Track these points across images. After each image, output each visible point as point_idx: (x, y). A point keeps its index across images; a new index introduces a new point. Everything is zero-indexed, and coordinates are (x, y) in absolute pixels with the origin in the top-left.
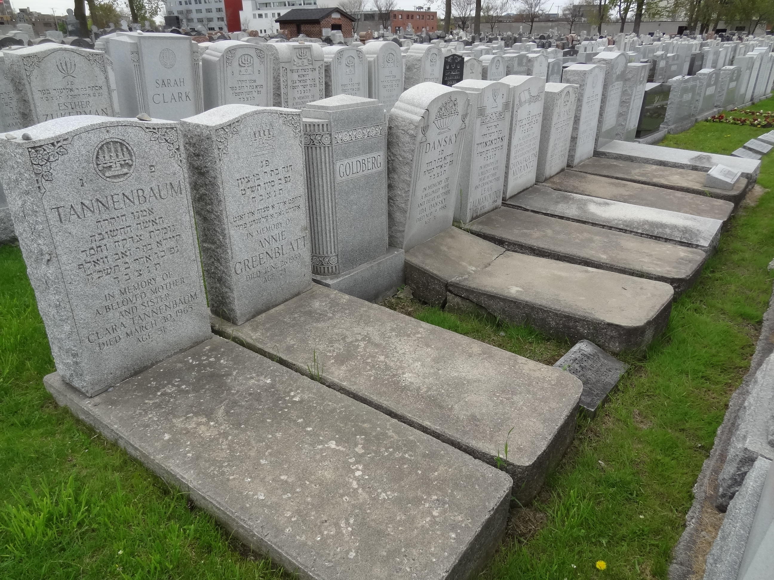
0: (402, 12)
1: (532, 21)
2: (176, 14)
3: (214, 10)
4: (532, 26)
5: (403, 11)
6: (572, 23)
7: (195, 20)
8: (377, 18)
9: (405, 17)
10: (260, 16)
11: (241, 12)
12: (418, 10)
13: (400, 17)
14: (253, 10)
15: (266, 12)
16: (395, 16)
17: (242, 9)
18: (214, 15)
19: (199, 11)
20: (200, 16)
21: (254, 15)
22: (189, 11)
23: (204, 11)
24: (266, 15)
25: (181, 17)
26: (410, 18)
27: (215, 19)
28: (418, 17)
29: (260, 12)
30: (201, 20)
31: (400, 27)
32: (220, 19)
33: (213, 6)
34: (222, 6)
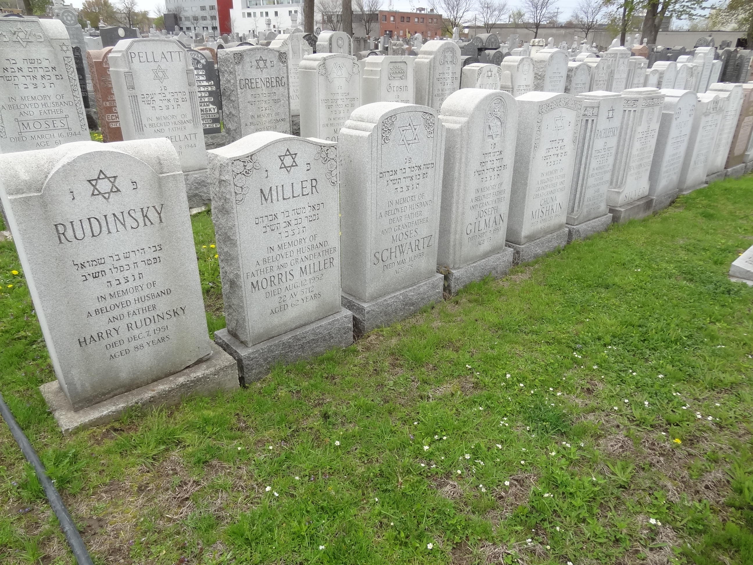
0: (394, 14)
1: (537, 27)
2: (174, 12)
4: (536, 33)
5: (396, 12)
7: (191, 19)
9: (398, 20)
10: (249, 15)
11: (231, 10)
12: (418, 12)
13: (392, 19)
14: (243, 8)
15: (255, 10)
16: (385, 18)
17: (232, 7)
18: (207, 14)
20: (194, 13)
21: (244, 13)
23: (199, 9)
24: (254, 13)
25: (178, 14)
26: (405, 20)
27: (209, 18)
28: (416, 20)
29: (249, 10)
30: (196, 19)
31: (391, 31)
32: (213, 18)
33: (207, 3)
34: (215, 3)
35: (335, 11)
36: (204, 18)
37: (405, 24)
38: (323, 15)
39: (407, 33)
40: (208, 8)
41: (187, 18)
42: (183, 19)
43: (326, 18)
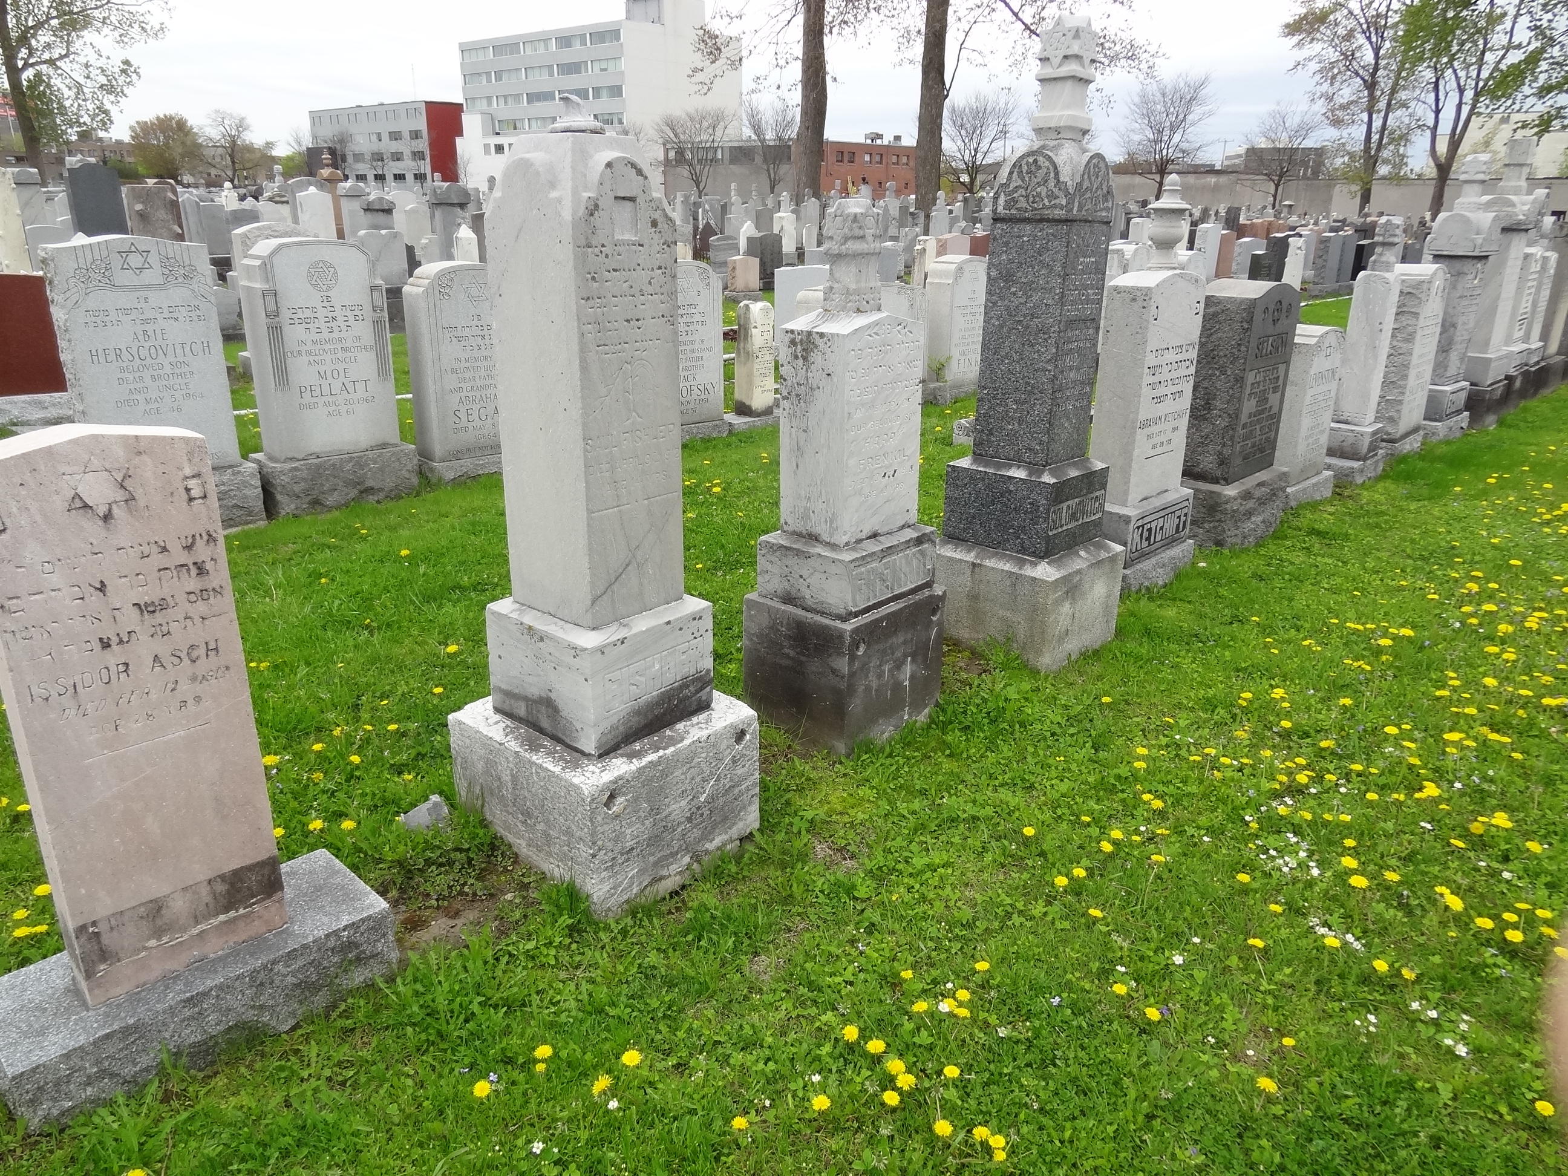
4: (1161, 184)
6: (1280, 179)
7: (368, 157)
10: (499, 148)
11: (458, 140)
12: (869, 141)
14: (485, 135)
15: (511, 140)
17: (460, 133)
18: (405, 147)
20: (375, 146)
21: (487, 147)
23: (385, 137)
24: (511, 145)
25: (339, 148)
26: (846, 158)
27: (407, 153)
28: (867, 158)
29: (499, 140)
30: (378, 157)
32: (418, 156)
33: (406, 126)
34: (421, 124)
35: (698, 139)
36: (397, 157)
37: (846, 166)
38: (667, 151)
39: (850, 185)
40: (406, 135)
41: (358, 157)
42: (350, 159)
43: (672, 154)
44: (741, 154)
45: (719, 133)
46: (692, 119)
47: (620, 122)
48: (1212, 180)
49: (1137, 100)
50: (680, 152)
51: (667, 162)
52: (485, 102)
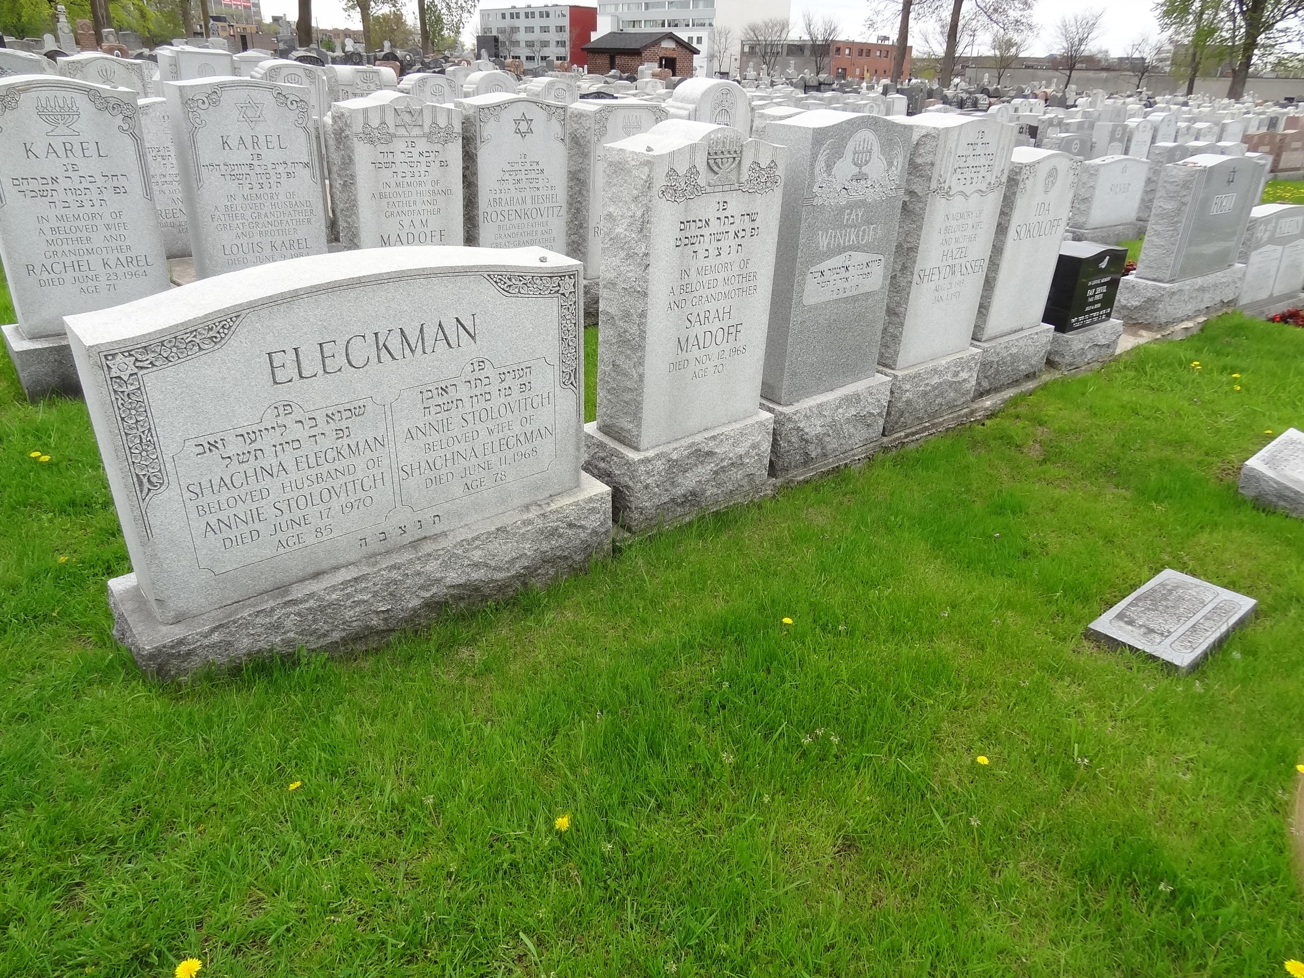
0: (851, 45)
1: (1072, 68)
2: (494, 33)
3: (552, 29)
4: (1070, 77)
5: (853, 43)
6: (1143, 74)
7: (523, 44)
8: (807, 53)
9: (855, 53)
11: (592, 34)
12: (880, 42)
13: (847, 51)
16: (838, 49)
17: (595, 30)
18: (552, 36)
19: (530, 30)
20: (531, 37)
22: (515, 30)
23: (537, 31)
25: (501, 38)
26: (864, 54)
27: (553, 43)
28: (878, 53)
30: (530, 44)
31: (845, 69)
32: (561, 44)
33: (553, 22)
34: (566, 22)
35: (770, 39)
37: (864, 59)
38: (743, 46)
39: (866, 72)
41: (515, 45)
43: (746, 49)
44: (796, 49)
45: (784, 36)
46: (766, 25)
47: (711, 25)
48: (1104, 74)
49: (1059, 24)
50: (752, 48)
51: (743, 53)
52: (613, 7)
